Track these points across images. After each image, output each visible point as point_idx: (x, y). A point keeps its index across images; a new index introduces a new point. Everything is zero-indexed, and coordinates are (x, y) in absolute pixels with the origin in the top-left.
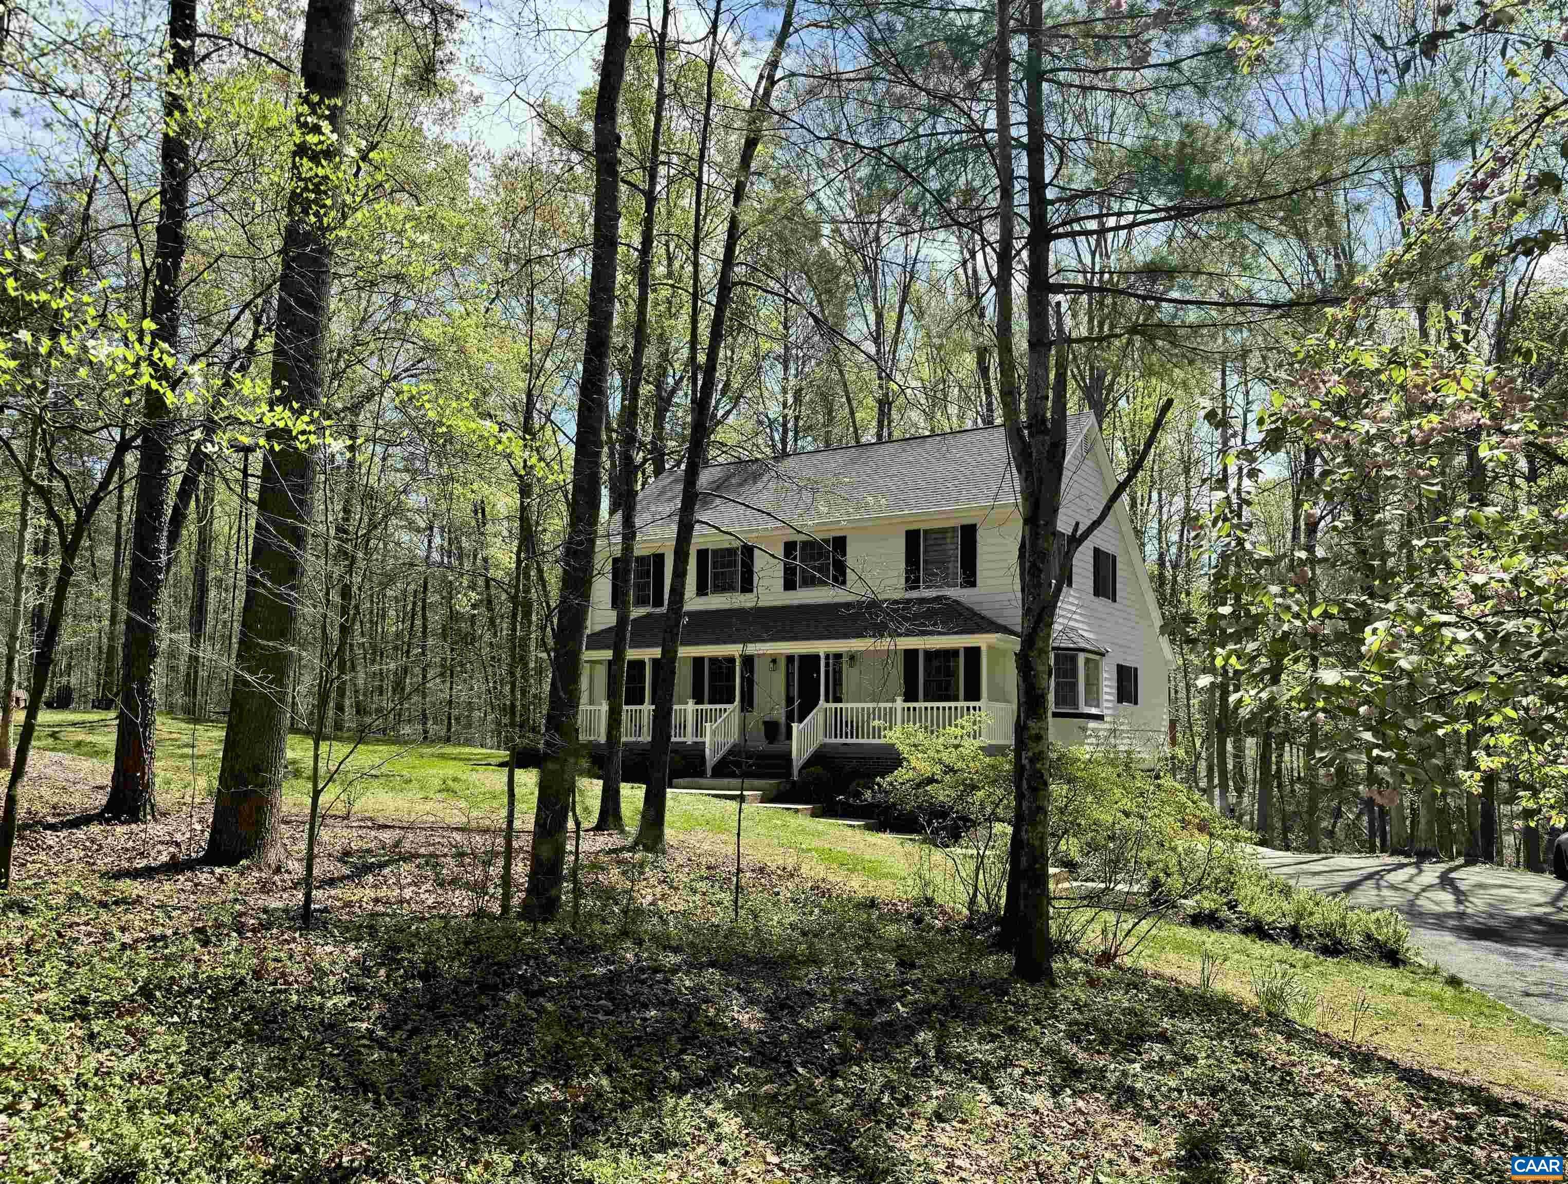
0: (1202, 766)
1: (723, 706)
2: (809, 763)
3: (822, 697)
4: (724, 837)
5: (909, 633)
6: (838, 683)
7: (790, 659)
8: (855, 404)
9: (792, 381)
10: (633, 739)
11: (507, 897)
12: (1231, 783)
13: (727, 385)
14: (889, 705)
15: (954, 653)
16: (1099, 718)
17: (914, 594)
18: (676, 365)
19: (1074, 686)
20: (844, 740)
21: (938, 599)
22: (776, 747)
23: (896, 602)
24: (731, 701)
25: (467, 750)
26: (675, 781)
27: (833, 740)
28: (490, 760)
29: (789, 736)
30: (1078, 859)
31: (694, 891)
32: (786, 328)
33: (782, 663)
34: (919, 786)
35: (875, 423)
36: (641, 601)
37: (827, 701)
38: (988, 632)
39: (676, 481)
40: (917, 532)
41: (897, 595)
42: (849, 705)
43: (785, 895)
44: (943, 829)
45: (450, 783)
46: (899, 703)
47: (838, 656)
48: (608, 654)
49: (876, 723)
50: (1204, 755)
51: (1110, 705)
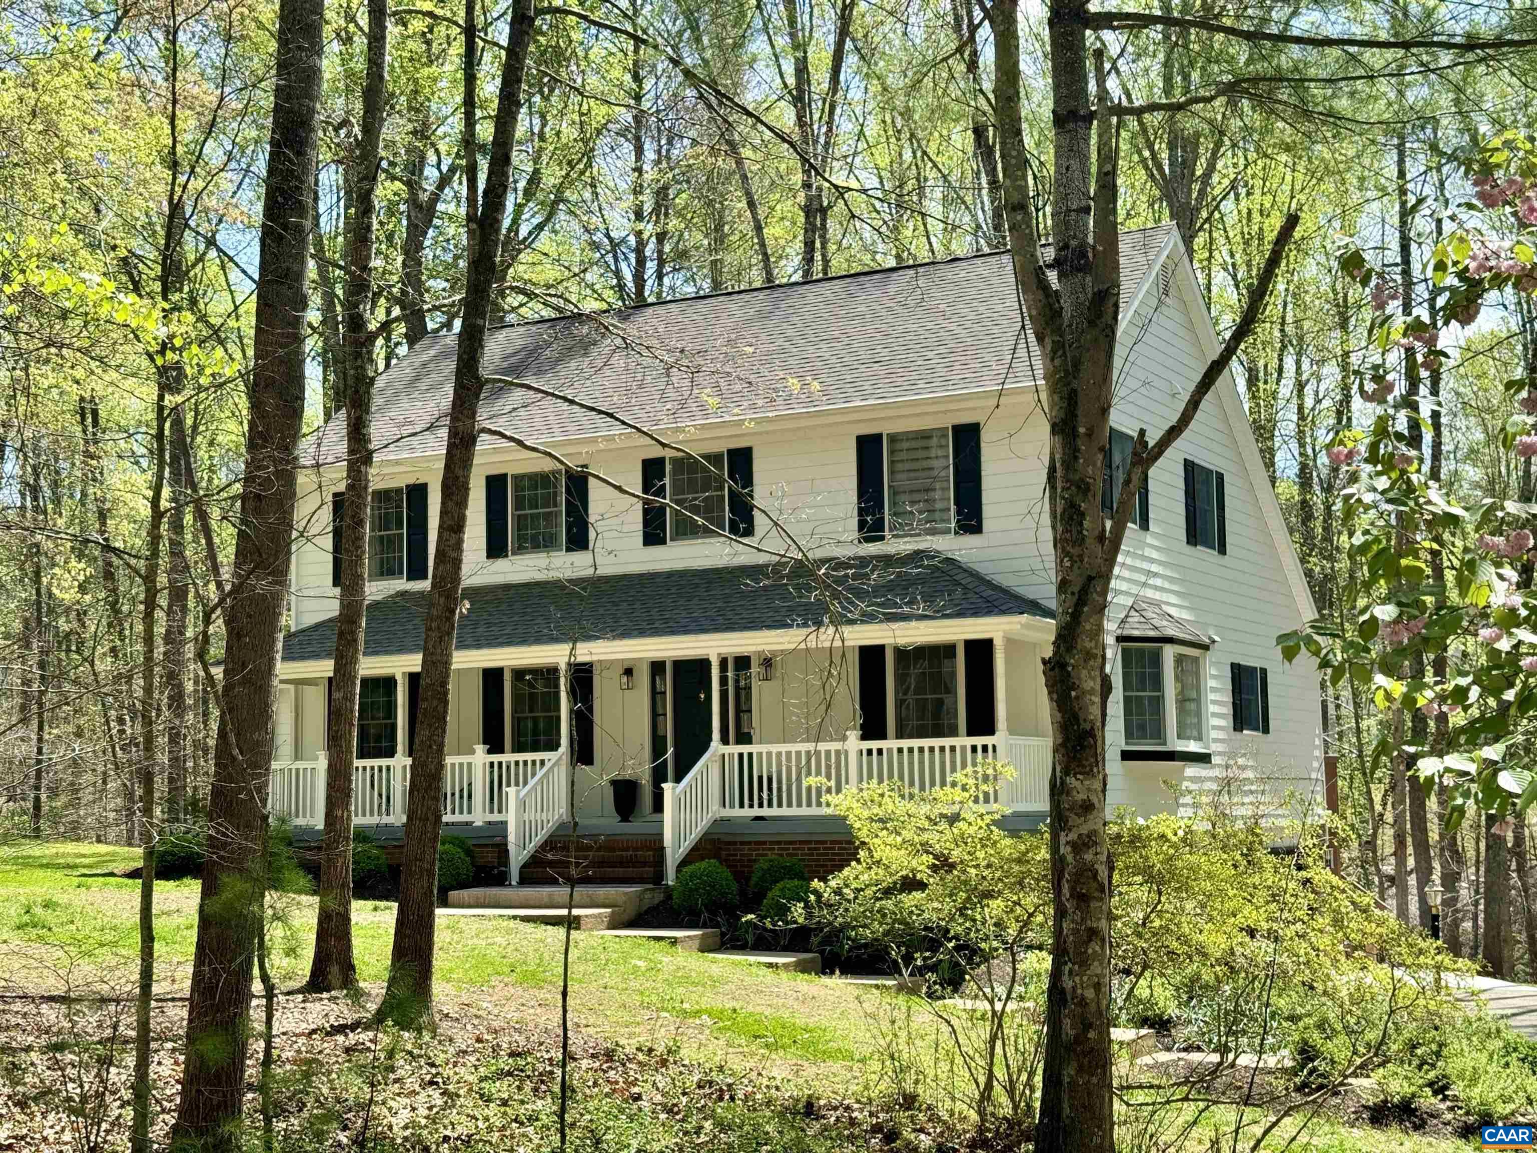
0: (1386, 837)
1: (538, 756)
2: (696, 853)
3: (716, 735)
4: (541, 995)
5: (868, 618)
6: (743, 708)
7: (657, 667)
8: (762, 212)
9: (650, 173)
10: (374, 820)
11: (142, 1121)
12: (1436, 865)
13: (535, 179)
14: (834, 746)
15: (949, 650)
16: (1203, 758)
17: (873, 549)
18: (443, 147)
19: (1158, 703)
20: (756, 812)
21: (917, 556)
22: (636, 827)
23: (840, 564)
24: (554, 746)
25: (70, 848)
26: (453, 895)
27: (737, 812)
28: (111, 868)
29: (658, 806)
30: (1172, 1010)
31: (487, 1099)
32: (637, 78)
33: (643, 678)
34: (887, 892)
35: (798, 245)
36: (387, 571)
37: (725, 741)
38: (1003, 612)
39: (444, 355)
40: (878, 438)
41: (843, 552)
42: (763, 748)
43: (651, 1097)
44: (933, 968)
45: (38, 911)
46: (854, 743)
47: (743, 662)
48: (325, 668)
49: (812, 781)
50: (1389, 817)
51: (1221, 735)
